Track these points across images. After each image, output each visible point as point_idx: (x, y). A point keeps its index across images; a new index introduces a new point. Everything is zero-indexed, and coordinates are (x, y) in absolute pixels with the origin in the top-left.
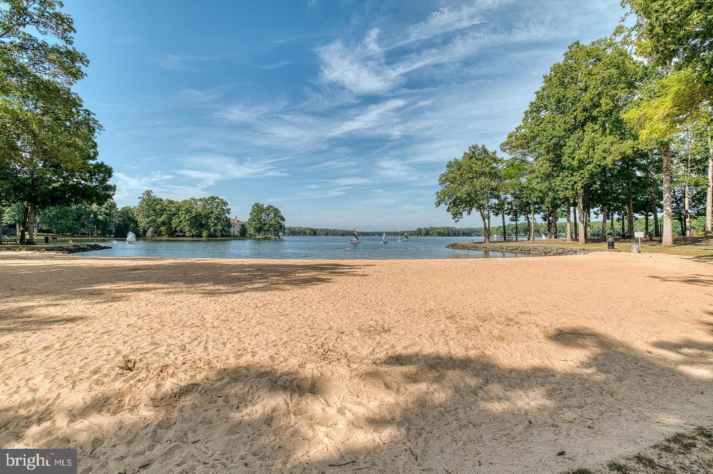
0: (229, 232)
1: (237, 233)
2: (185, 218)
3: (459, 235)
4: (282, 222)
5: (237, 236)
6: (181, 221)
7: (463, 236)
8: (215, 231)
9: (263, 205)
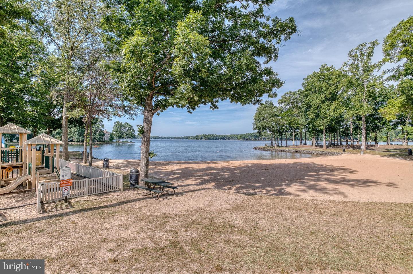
0: (102, 139)
1: (107, 139)
2: (75, 130)
3: (219, 139)
4: (133, 132)
5: (107, 141)
6: (71, 132)
7: (221, 139)
8: (95, 138)
9: (122, 122)
